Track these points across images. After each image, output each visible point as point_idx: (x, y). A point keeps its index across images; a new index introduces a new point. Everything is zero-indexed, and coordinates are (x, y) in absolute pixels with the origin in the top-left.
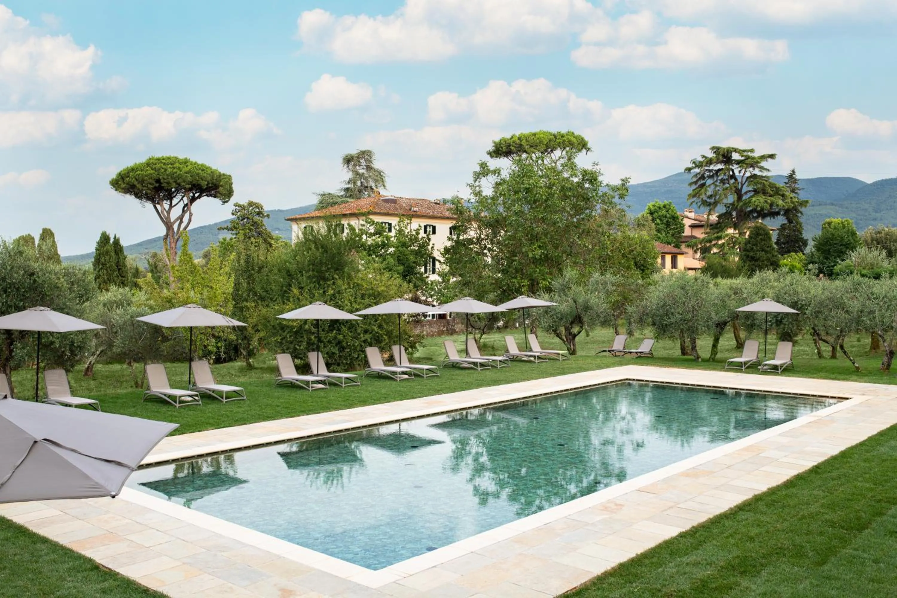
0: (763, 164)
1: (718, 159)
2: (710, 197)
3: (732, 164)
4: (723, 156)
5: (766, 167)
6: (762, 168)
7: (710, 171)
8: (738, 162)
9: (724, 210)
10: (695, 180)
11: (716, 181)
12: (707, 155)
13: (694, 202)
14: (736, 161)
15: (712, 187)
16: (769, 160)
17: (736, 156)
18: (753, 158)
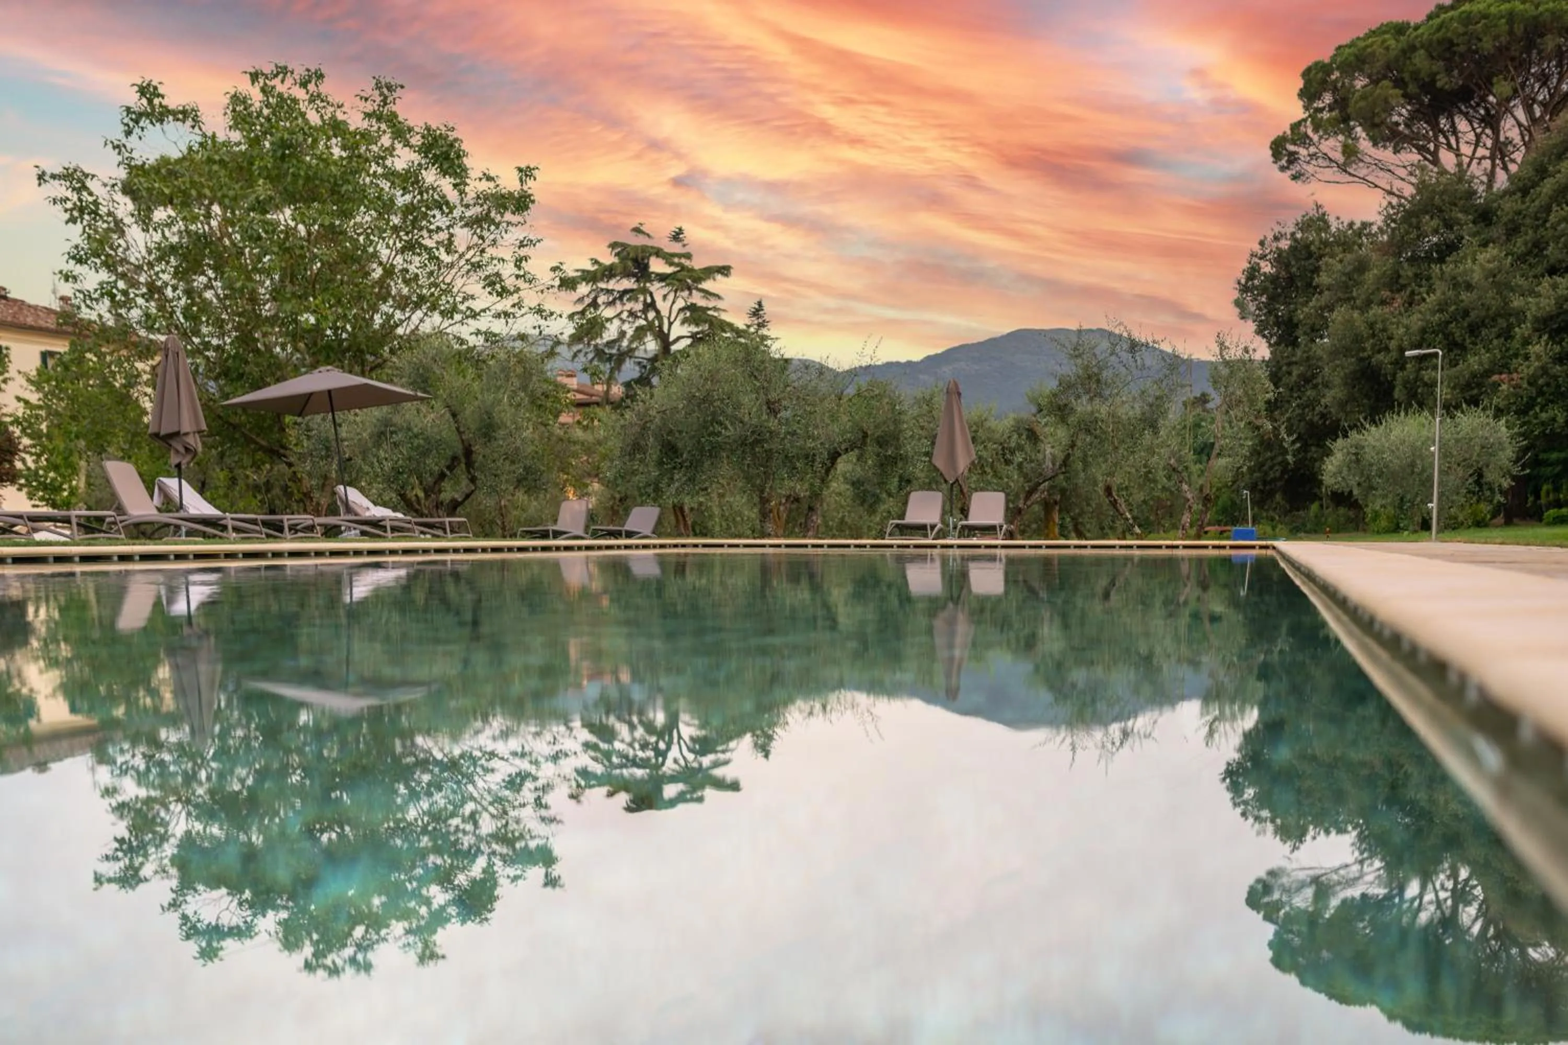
0: (707, 285)
1: (625, 268)
2: (610, 344)
3: (651, 281)
4: (635, 260)
5: (712, 290)
6: (707, 294)
7: (609, 292)
8: (662, 278)
9: (636, 374)
10: (580, 308)
11: (622, 312)
12: (601, 260)
13: (580, 351)
14: (657, 275)
15: (616, 322)
16: (719, 277)
17: (657, 266)
18: (692, 270)
